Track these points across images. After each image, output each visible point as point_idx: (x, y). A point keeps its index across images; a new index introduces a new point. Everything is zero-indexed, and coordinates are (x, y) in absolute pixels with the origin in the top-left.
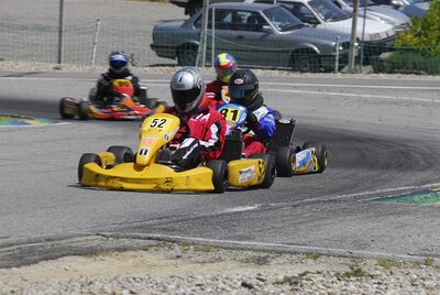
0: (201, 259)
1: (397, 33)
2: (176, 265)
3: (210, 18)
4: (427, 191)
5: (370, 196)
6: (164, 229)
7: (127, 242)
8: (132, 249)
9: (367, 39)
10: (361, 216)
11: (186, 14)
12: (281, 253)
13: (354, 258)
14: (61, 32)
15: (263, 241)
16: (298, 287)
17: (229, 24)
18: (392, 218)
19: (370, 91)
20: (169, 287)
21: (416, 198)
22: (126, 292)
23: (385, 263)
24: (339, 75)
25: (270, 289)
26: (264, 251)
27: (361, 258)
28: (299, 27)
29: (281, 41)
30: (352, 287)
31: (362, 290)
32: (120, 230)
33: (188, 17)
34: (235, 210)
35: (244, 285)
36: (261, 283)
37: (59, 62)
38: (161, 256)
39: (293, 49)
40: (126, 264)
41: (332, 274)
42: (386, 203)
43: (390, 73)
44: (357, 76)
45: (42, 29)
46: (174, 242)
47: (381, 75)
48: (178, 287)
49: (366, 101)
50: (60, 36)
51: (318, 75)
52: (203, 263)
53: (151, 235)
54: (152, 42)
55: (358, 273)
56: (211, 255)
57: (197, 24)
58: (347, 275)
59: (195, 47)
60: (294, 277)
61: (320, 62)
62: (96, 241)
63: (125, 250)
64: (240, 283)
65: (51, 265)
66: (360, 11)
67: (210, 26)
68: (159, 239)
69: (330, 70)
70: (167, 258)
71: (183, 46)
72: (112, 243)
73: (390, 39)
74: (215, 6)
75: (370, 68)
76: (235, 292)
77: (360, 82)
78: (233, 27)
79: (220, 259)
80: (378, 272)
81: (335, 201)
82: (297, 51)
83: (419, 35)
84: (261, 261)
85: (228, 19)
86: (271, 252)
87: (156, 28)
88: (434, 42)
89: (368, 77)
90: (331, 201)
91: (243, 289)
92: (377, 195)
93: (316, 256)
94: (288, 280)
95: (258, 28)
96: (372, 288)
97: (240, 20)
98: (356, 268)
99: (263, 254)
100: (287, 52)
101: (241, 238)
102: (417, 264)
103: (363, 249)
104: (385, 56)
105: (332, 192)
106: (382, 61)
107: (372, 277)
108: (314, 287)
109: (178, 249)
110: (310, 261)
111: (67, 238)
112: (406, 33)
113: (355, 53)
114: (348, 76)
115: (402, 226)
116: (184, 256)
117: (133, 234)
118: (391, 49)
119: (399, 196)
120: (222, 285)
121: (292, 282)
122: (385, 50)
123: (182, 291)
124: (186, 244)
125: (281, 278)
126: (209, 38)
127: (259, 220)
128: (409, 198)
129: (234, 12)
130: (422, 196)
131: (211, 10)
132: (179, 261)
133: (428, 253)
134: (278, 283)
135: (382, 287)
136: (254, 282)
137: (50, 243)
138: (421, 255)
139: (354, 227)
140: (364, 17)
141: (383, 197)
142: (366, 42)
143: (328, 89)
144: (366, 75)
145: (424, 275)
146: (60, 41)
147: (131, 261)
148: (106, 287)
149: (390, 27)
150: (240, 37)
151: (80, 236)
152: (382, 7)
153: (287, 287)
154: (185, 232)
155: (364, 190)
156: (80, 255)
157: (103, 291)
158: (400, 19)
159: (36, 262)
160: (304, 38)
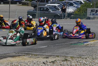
0: (35, 57)
1: (74, 11)
2: (30, 59)
3: (38, 9)
4: (80, 43)
5: (69, 44)
6: (28, 51)
7: (20, 54)
8: (21, 56)
9: (69, 12)
10: (67, 48)
11: (34, 8)
12: (51, 56)
13: (66, 57)
14: (9, 12)
15: (47, 53)
16: (54, 63)
17: (42, 10)
18: (73, 48)
19: (69, 23)
20: (28, 64)
21: (78, 44)
22: (19, 65)
23: (72, 58)
24: (63, 20)
25: (48, 63)
26: (48, 55)
27: (67, 57)
28: (56, 10)
29: (52, 13)
30: (65, 63)
31: (67, 64)
32: (19, 52)
33: (34, 9)
34: (42, 47)
35: (43, 63)
36: (47, 62)
37: (9, 18)
38: (27, 57)
39: (54, 15)
40: (20, 59)
41: (61, 60)
42: (72, 45)
43: (73, 19)
44: (67, 20)
45: (6, 12)
46: (30, 54)
47: (71, 19)
48: (30, 64)
49: (68, 25)
50: (9, 13)
51: (59, 20)
52: (36, 58)
53: (25, 53)
54: (27, 14)
55: (66, 60)
56: (37, 57)
57: (36, 10)
58: (64, 60)
59: (35, 15)
60: (53, 61)
61: (60, 17)
62: (14, 54)
63: (20, 56)
64: (42, 63)
65: (5, 59)
66: (67, 7)
67: (38, 11)
68: (27, 53)
69: (62, 19)
70: (28, 57)
71: (33, 15)
72: (17, 54)
73: (73, 12)
74: (39, 7)
75: (69, 18)
76: (41, 64)
77: (67, 21)
78: (43, 11)
79: (39, 57)
80: (70, 60)
81: (62, 45)
82: (55, 15)
83: (79, 12)
84: (47, 58)
85: (42, 9)
86: (49, 56)
87: (28, 11)
88: (81, 13)
89: (69, 20)
90: (61, 45)
91: (43, 64)
92: (70, 43)
93: (58, 56)
94: (52, 62)
95: (48, 11)
96: (69, 63)
97: (44, 9)
98: (66, 59)
99: (47, 56)
100: (53, 15)
101: (43, 53)
102: (78, 58)
103: (67, 55)
104: (72, 16)
105: (61, 43)
106: (72, 17)
107: (69, 61)
108: (57, 63)
109: (30, 55)
110: (57, 57)
111: (8, 54)
112: (76, 11)
113: (66, 15)
114: (65, 20)
115: (75, 50)
116: (32, 57)
117: (22, 53)
118: (73, 15)
119: (75, 44)
120: (39, 63)
121: (53, 62)
122: (72, 15)
123: (31, 64)
124: (32, 54)
125: (51, 61)
126: (38, 13)
127: (47, 49)
128: (77, 44)
129: (43, 8)
130: (79, 44)
131: (38, 8)
132: (31, 58)
133: (80, 55)
134: (50, 62)
135: (71, 63)
136: (45, 62)
137: (5, 55)
138: (79, 56)
139: (66, 50)
140: (68, 8)
141: (72, 44)
142: (68, 13)
143: (61, 22)
144: (68, 20)
145: (79, 60)
146: (9, 14)
147: (21, 58)
148: (15, 64)
149: (73, 10)
150: (44, 13)
151: (11, 53)
152: (71, 6)
153: (52, 63)
154: (32, 52)
155: (68, 43)
156: (11, 57)
157: (15, 65)
158: (75, 9)
159: (2, 59)
160: (56, 13)
